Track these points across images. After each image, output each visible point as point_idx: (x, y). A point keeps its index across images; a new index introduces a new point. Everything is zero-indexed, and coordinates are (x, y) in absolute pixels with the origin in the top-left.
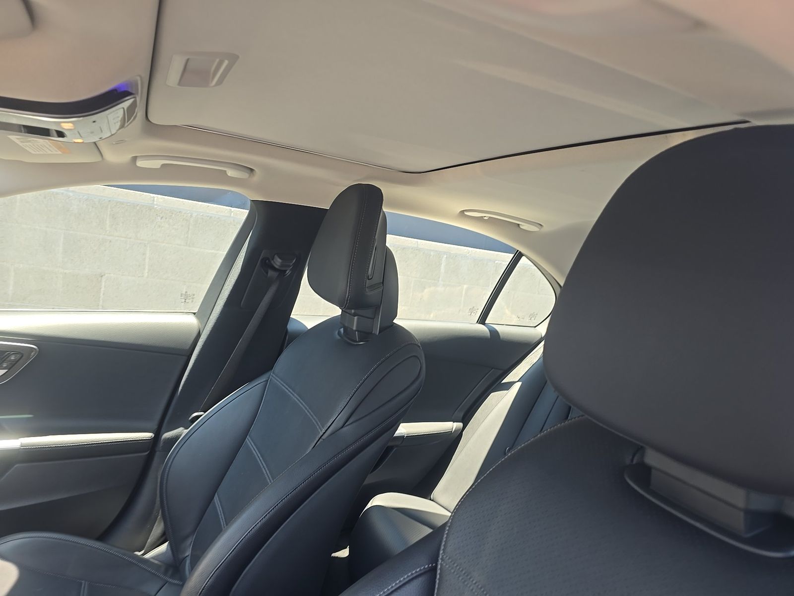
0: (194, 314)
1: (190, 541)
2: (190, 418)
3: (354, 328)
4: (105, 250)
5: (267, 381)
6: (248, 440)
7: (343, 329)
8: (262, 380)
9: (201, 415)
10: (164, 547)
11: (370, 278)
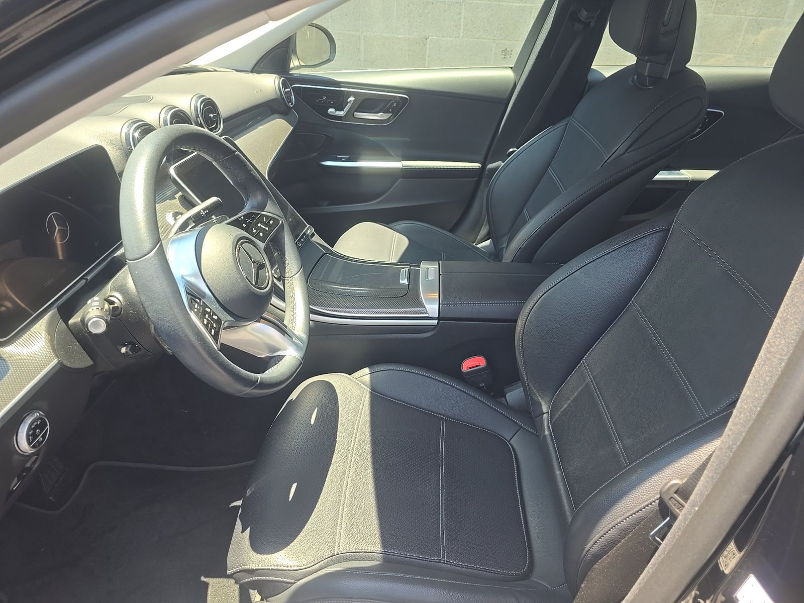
0: (511, 68)
1: (505, 239)
2: (507, 153)
3: (646, 74)
4: (429, 13)
5: (568, 124)
6: (550, 170)
7: (636, 76)
8: (563, 123)
9: (515, 151)
10: (488, 242)
11: (665, 24)
